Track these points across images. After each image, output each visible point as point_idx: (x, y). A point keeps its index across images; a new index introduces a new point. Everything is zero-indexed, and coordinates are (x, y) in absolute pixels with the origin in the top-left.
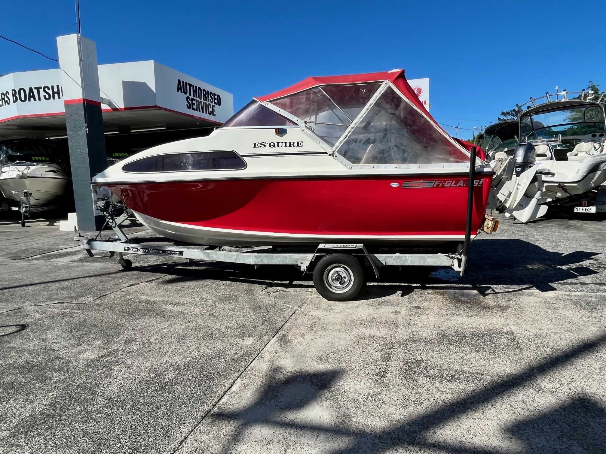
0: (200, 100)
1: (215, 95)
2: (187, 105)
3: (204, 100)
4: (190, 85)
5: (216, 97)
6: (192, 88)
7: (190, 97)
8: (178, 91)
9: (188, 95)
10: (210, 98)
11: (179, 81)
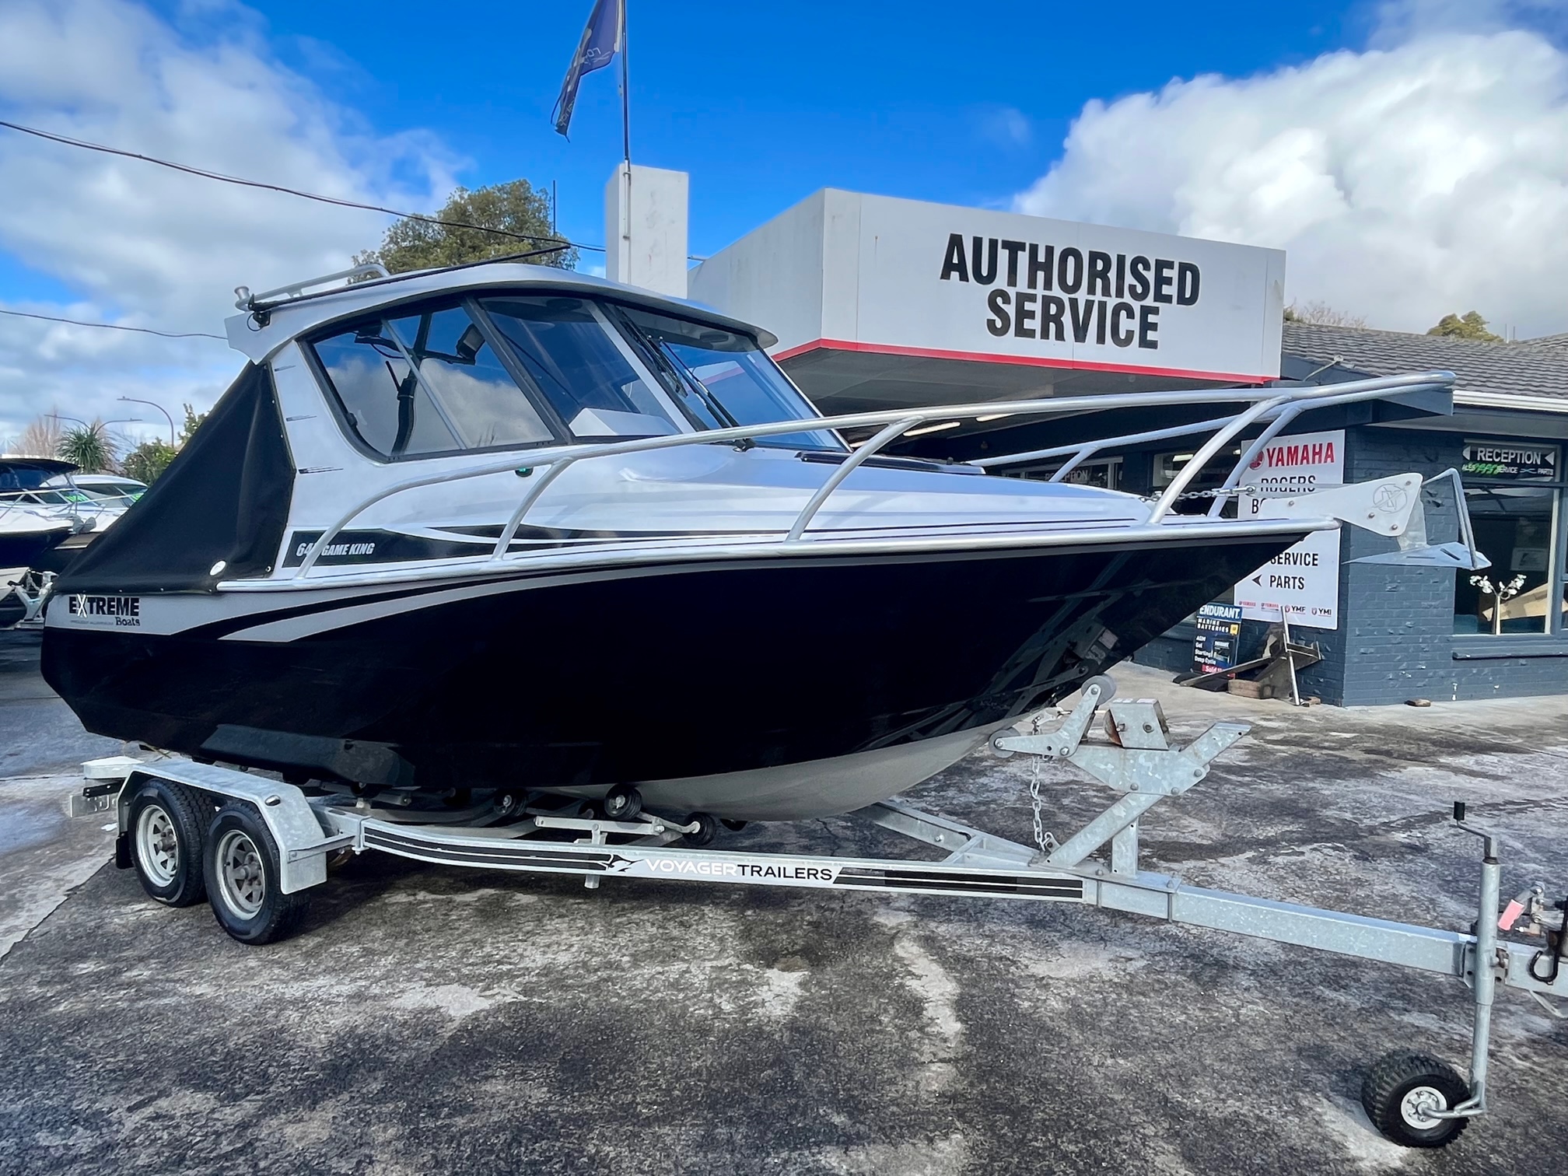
0: (1065, 297)
1: (1161, 265)
2: (991, 324)
3: (1091, 290)
4: (1014, 248)
5: (1173, 273)
6: (1023, 258)
7: (1012, 292)
8: (946, 275)
9: (1001, 282)
10: (1129, 279)
11: (956, 241)
